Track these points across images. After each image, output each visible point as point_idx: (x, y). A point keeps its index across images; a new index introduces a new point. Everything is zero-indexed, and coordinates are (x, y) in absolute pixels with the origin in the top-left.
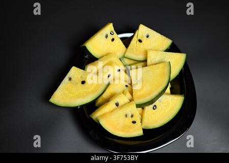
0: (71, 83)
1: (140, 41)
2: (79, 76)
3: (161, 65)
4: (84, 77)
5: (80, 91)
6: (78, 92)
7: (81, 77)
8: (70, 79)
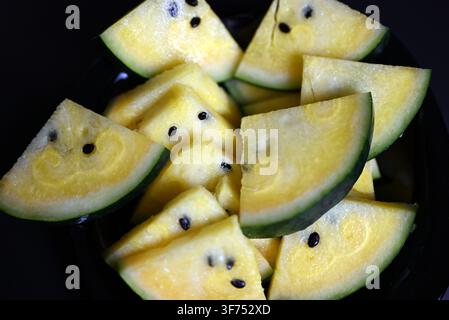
0: (55, 149)
1: (284, 28)
2: (80, 129)
3: (339, 104)
4: (93, 132)
5: (78, 173)
6: (72, 177)
7: (86, 132)
8: (53, 137)
